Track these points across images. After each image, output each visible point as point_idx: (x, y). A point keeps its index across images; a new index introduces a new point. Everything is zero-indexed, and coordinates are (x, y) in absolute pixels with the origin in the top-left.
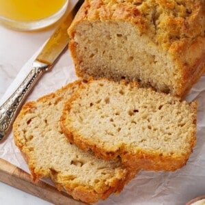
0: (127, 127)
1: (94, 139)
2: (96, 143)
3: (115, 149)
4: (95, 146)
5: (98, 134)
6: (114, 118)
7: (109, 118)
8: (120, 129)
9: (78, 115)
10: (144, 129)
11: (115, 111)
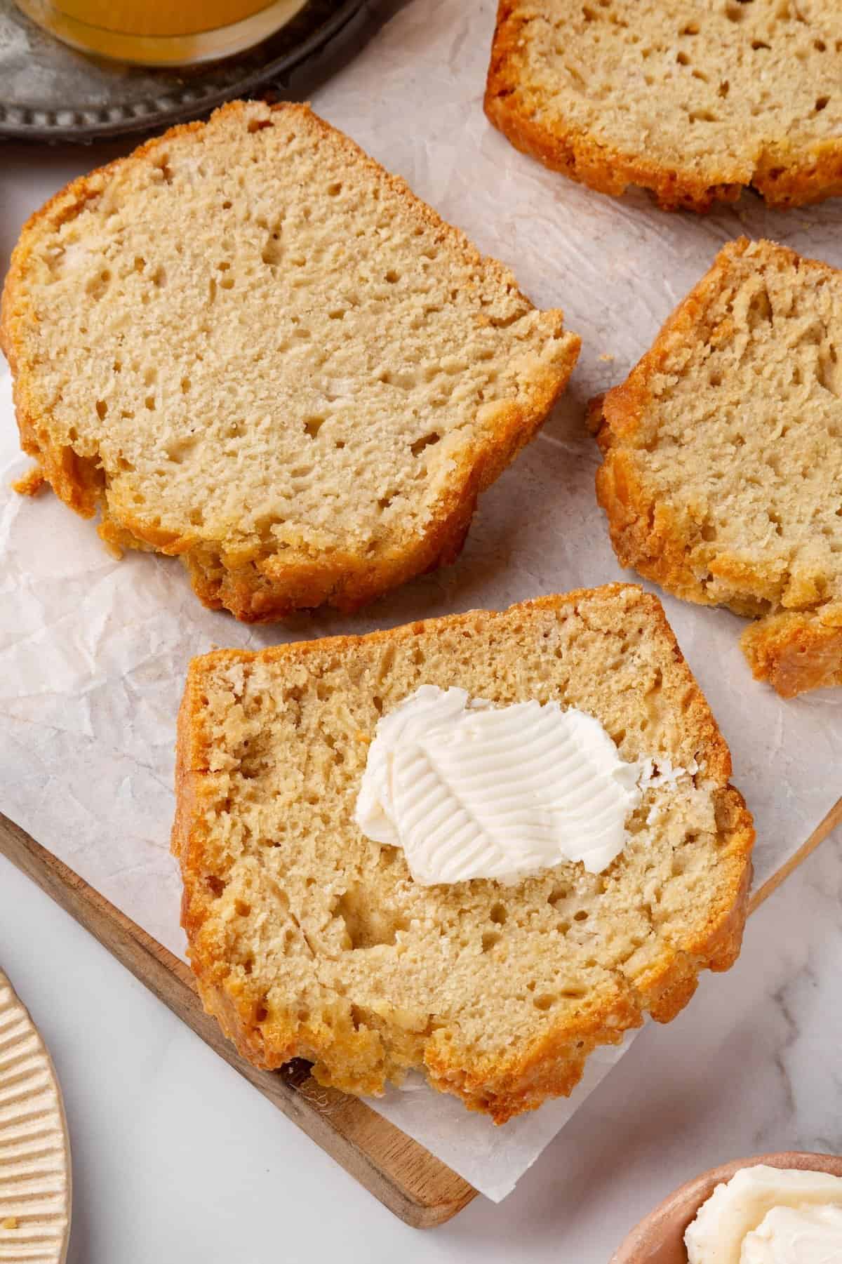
0: (746, 70)
1: (657, 149)
2: (671, 165)
3: (747, 172)
4: (672, 177)
5: (665, 127)
6: (688, 51)
7: (672, 55)
8: (725, 88)
9: (560, 62)
10: (802, 56)
11: (681, 21)
